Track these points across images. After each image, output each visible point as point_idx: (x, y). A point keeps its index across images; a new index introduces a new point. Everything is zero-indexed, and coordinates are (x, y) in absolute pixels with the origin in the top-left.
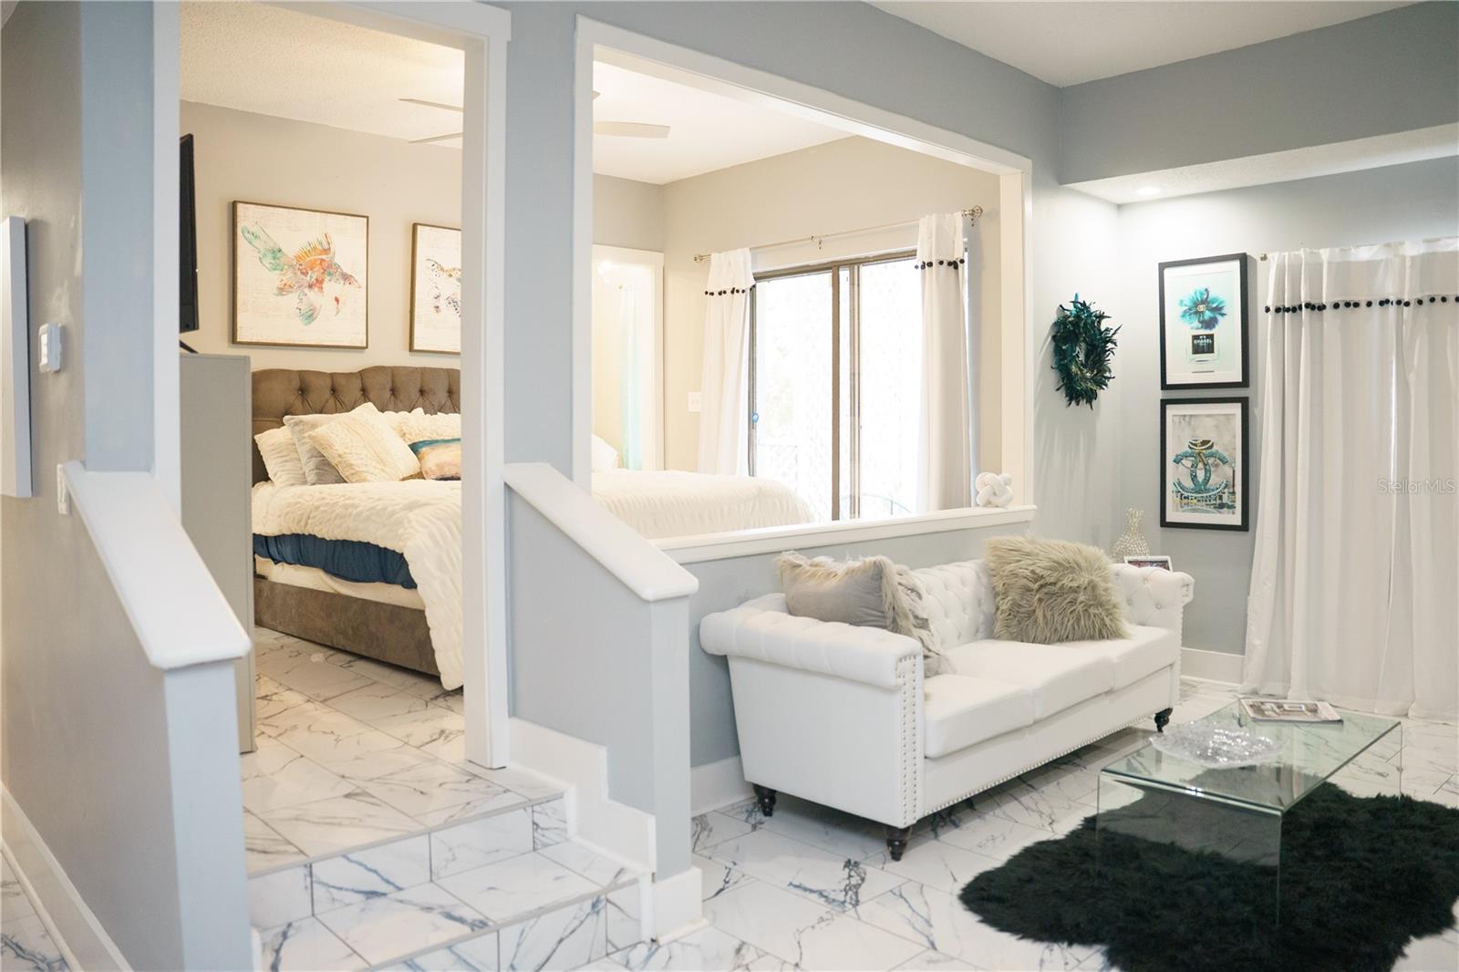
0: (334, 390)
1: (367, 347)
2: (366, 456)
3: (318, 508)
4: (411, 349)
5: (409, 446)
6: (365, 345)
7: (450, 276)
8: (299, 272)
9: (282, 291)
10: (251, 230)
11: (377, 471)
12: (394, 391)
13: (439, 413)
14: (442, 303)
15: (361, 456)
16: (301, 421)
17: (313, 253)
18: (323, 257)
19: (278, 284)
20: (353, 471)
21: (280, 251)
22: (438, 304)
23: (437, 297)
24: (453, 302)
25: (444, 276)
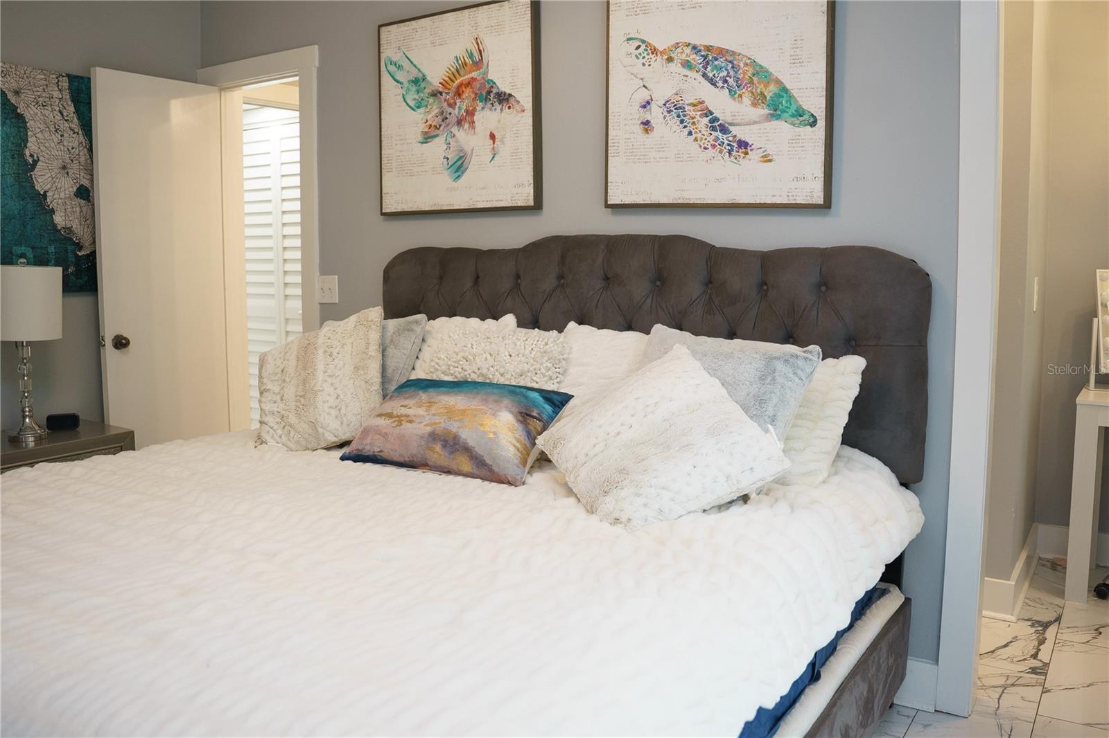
4: (607, 204)
7: (670, 60)
8: (446, 103)
9: (427, 138)
10: (394, 59)
14: (656, 114)
17: (462, 71)
18: (474, 74)
21: (425, 79)
22: (648, 117)
23: (646, 105)
24: (676, 109)
25: (658, 62)
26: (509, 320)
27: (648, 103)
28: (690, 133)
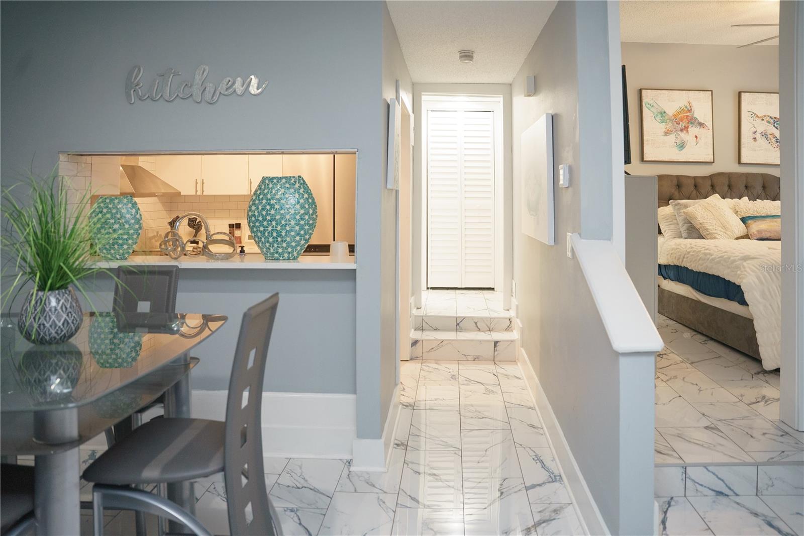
0: (696, 186)
1: (714, 162)
2: (715, 224)
3: (689, 253)
4: (740, 162)
5: (740, 219)
6: (712, 161)
7: (763, 120)
8: (675, 123)
9: (666, 133)
10: (649, 103)
11: (722, 233)
12: (730, 186)
13: (757, 200)
14: (758, 136)
15: (713, 225)
16: (679, 204)
17: (682, 112)
18: (688, 114)
19: (664, 130)
20: (708, 233)
21: (665, 112)
22: (755, 136)
23: (755, 133)
24: (765, 135)
25: (759, 120)
26: (746, 199)
27: (755, 132)
28: (769, 143)
